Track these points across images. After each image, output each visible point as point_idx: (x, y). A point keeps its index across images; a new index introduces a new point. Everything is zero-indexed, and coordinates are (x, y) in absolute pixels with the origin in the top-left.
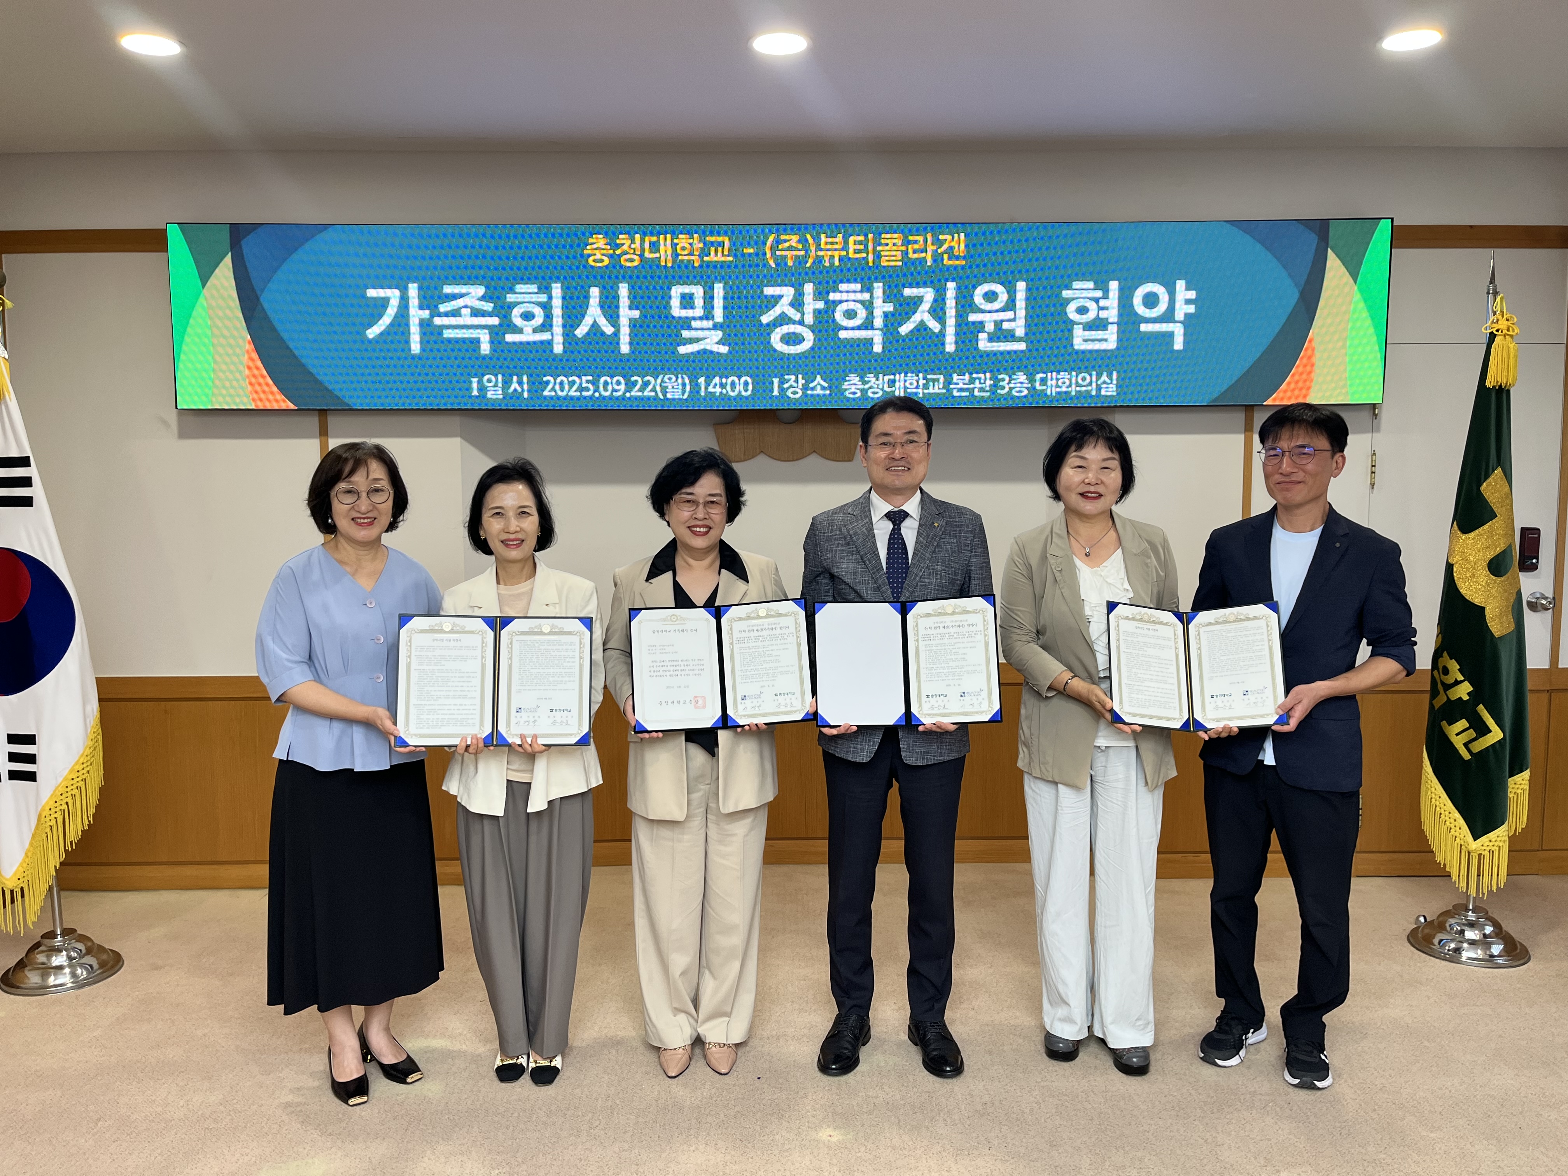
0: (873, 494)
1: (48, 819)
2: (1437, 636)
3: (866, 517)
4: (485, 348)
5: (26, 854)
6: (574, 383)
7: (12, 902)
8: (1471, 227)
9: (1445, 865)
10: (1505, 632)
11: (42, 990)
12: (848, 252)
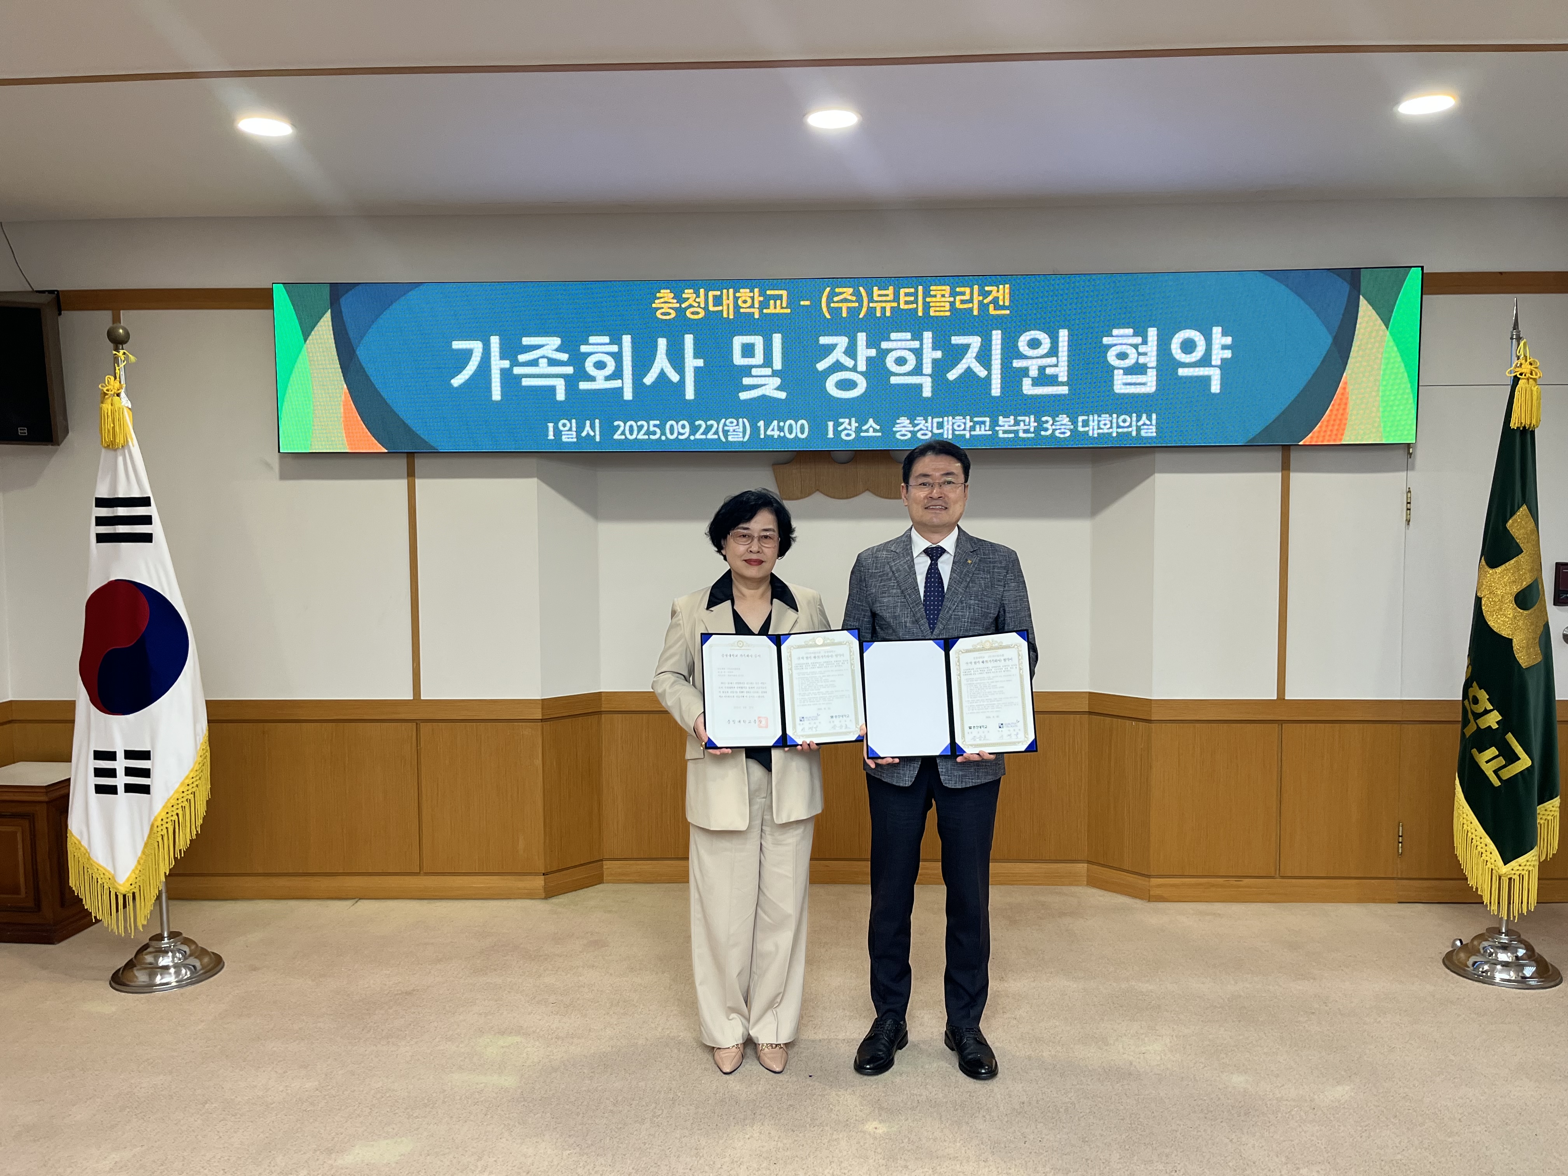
0: (914, 533)
1: (159, 829)
2: (1468, 667)
3: (908, 554)
4: (561, 396)
5: (138, 861)
6: (642, 426)
7: (125, 906)
8: (1501, 273)
9: (1477, 888)
10: (1532, 663)
11: (149, 988)
12: (899, 304)
